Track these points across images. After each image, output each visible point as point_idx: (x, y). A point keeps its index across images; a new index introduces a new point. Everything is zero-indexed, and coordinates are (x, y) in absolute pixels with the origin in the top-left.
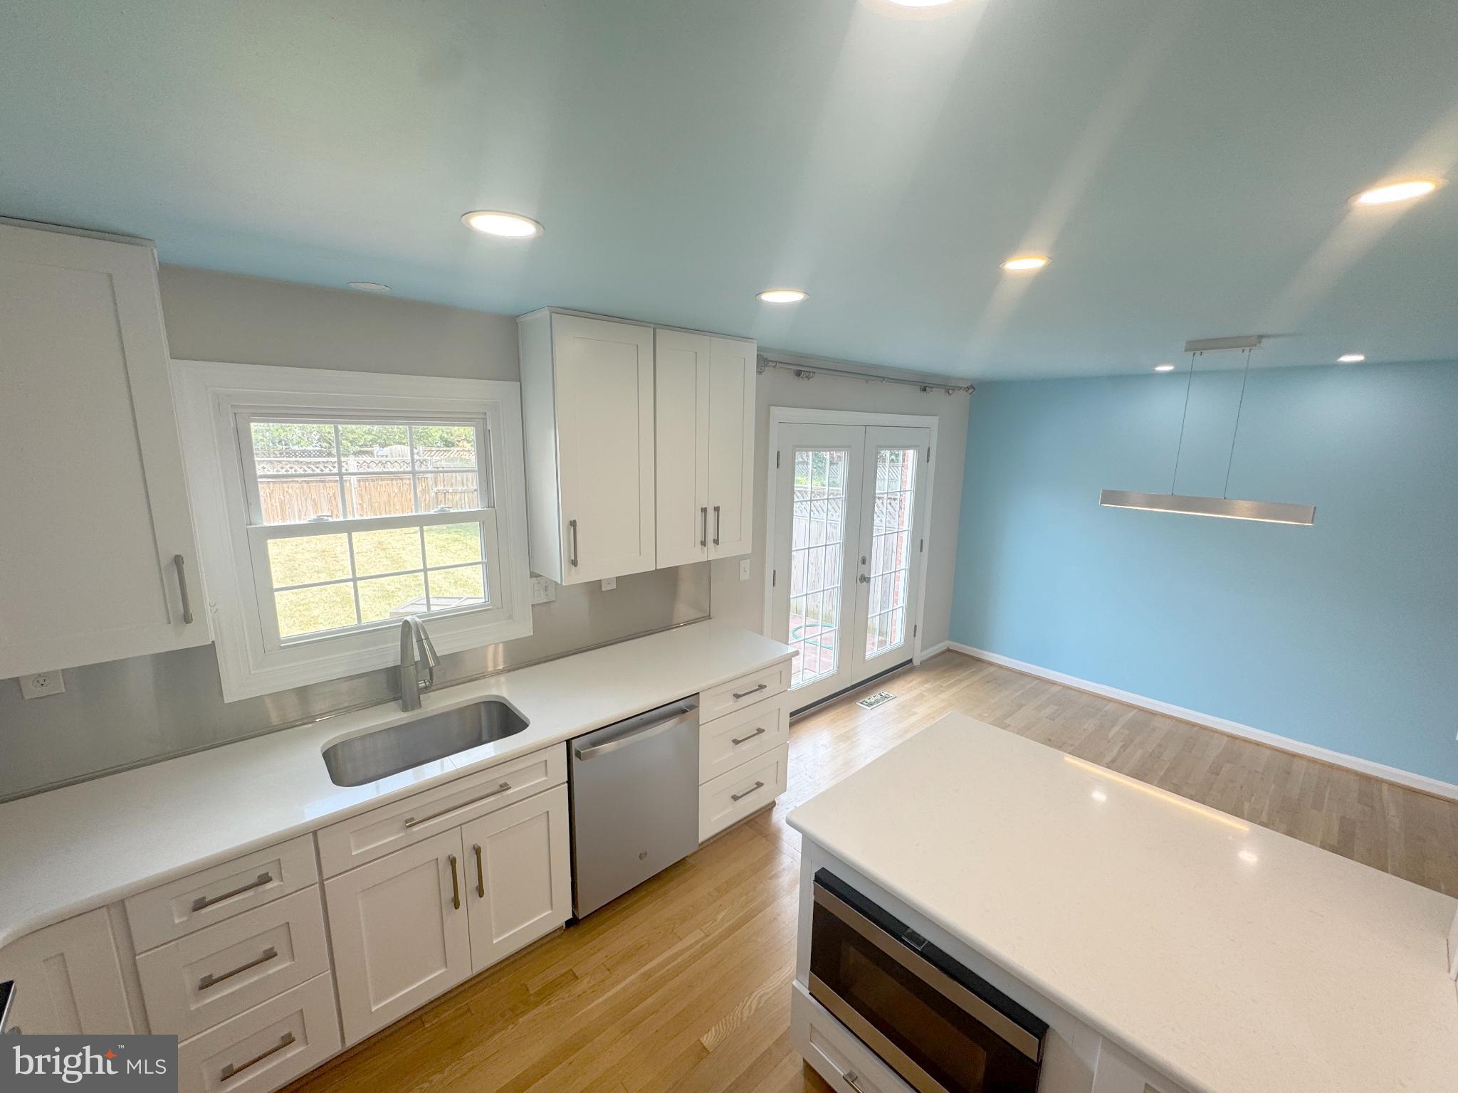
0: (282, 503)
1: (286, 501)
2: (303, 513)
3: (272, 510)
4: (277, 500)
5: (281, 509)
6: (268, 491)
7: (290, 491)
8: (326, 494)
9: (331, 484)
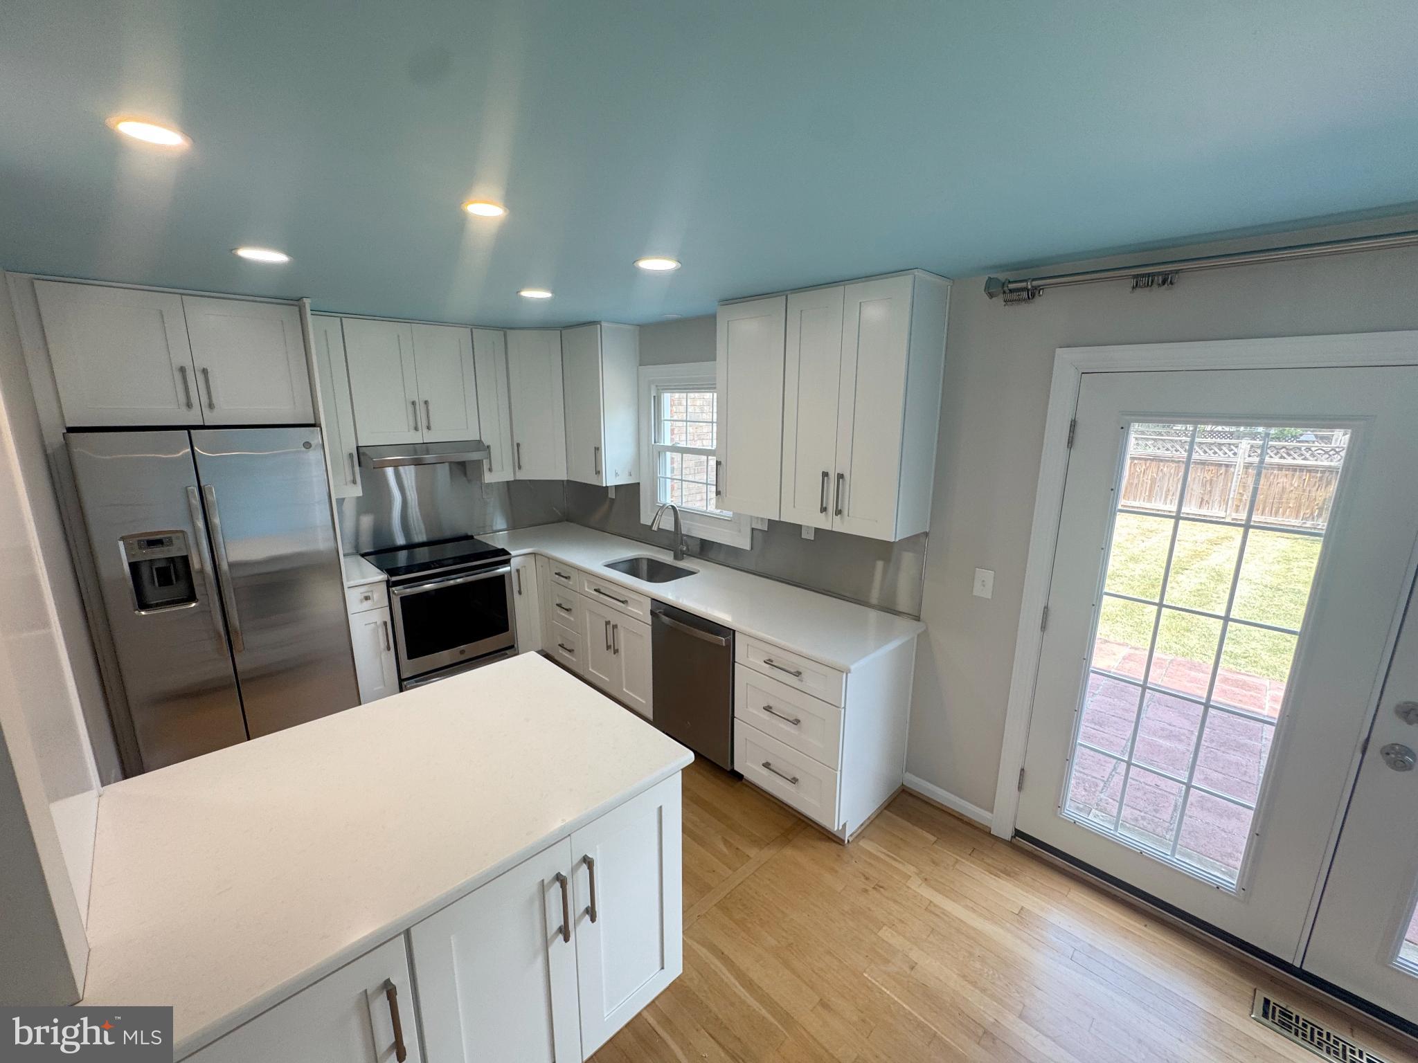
0: (1153, 481)
1: (1158, 479)
2: (1171, 493)
3: (1142, 485)
4: (1150, 476)
5: (1151, 487)
6: (1144, 467)
7: (1165, 469)
8: (1202, 477)
9: (1211, 468)
